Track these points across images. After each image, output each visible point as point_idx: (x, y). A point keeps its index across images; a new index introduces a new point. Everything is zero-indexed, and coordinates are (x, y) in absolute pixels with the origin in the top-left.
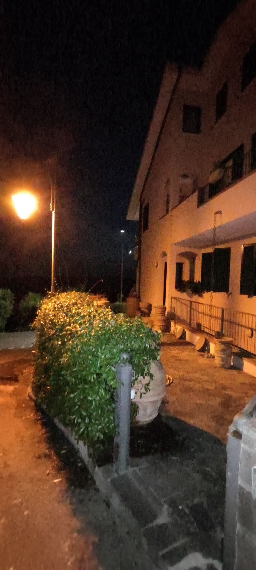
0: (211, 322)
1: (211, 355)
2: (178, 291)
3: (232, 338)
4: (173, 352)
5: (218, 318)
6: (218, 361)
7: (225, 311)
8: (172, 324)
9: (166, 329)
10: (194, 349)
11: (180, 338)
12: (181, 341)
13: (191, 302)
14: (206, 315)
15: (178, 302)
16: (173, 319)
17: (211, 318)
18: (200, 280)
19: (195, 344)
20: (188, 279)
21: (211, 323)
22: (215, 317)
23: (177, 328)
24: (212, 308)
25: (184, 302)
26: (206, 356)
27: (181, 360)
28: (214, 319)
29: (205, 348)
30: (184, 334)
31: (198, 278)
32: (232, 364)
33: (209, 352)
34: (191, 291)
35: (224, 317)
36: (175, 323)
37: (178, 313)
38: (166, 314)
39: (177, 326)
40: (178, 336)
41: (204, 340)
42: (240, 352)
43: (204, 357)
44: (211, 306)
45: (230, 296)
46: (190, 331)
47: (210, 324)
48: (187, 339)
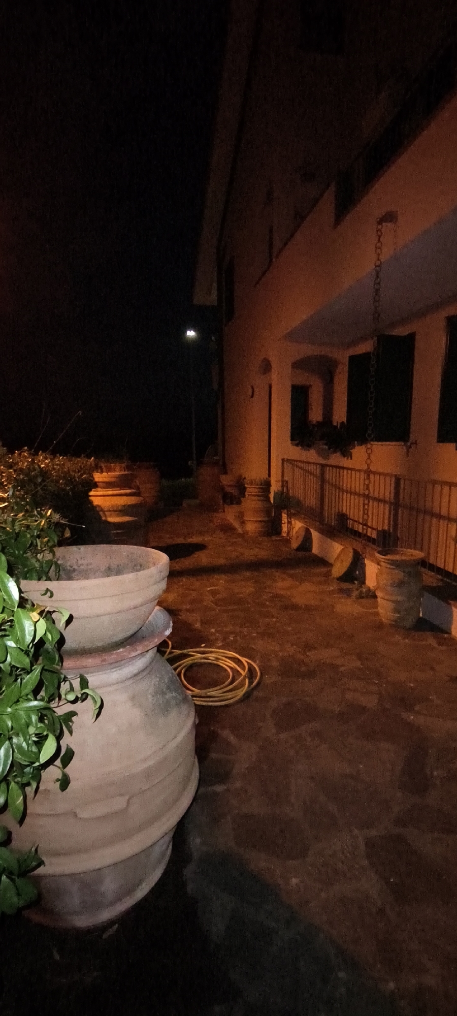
0: (368, 510)
1: (369, 590)
2: (297, 445)
3: (421, 550)
4: (280, 584)
5: (384, 501)
6: (385, 608)
7: (402, 482)
8: (284, 517)
9: (272, 528)
10: (328, 574)
11: (299, 549)
12: (301, 554)
13: (323, 466)
14: (355, 494)
15: (297, 470)
16: (285, 507)
17: (369, 502)
18: (345, 420)
19: (331, 561)
20: (320, 419)
21: (367, 514)
22: (379, 500)
23: (293, 526)
24: (372, 476)
25: (311, 468)
26: (355, 593)
27: (295, 607)
28: (376, 504)
29: (354, 574)
30: (308, 538)
31: (340, 415)
32: (421, 615)
33: (363, 582)
34: (326, 444)
35: (401, 497)
36: (290, 516)
37: (297, 491)
38: (272, 496)
39: (293, 522)
40: (295, 545)
41: (351, 555)
42: (441, 584)
43: (349, 596)
44: (368, 472)
45: (413, 447)
46: (321, 531)
47: (366, 517)
48: (315, 550)
